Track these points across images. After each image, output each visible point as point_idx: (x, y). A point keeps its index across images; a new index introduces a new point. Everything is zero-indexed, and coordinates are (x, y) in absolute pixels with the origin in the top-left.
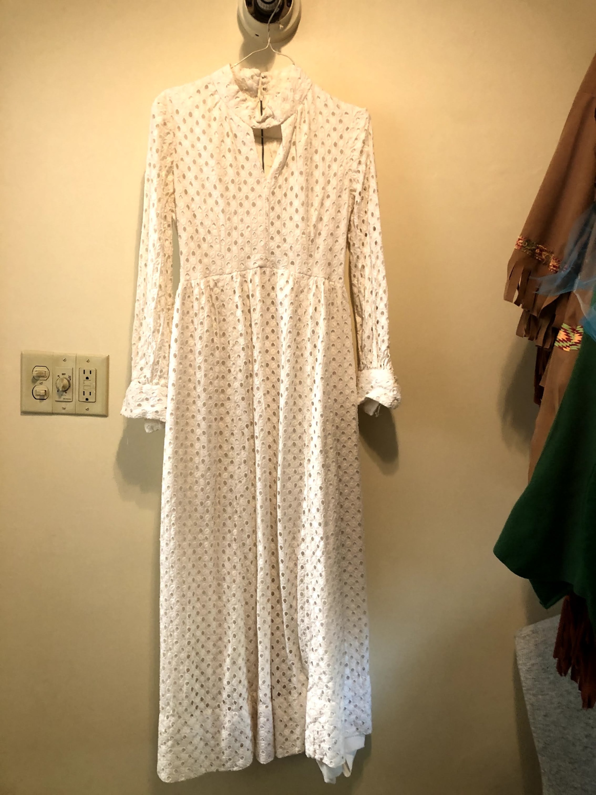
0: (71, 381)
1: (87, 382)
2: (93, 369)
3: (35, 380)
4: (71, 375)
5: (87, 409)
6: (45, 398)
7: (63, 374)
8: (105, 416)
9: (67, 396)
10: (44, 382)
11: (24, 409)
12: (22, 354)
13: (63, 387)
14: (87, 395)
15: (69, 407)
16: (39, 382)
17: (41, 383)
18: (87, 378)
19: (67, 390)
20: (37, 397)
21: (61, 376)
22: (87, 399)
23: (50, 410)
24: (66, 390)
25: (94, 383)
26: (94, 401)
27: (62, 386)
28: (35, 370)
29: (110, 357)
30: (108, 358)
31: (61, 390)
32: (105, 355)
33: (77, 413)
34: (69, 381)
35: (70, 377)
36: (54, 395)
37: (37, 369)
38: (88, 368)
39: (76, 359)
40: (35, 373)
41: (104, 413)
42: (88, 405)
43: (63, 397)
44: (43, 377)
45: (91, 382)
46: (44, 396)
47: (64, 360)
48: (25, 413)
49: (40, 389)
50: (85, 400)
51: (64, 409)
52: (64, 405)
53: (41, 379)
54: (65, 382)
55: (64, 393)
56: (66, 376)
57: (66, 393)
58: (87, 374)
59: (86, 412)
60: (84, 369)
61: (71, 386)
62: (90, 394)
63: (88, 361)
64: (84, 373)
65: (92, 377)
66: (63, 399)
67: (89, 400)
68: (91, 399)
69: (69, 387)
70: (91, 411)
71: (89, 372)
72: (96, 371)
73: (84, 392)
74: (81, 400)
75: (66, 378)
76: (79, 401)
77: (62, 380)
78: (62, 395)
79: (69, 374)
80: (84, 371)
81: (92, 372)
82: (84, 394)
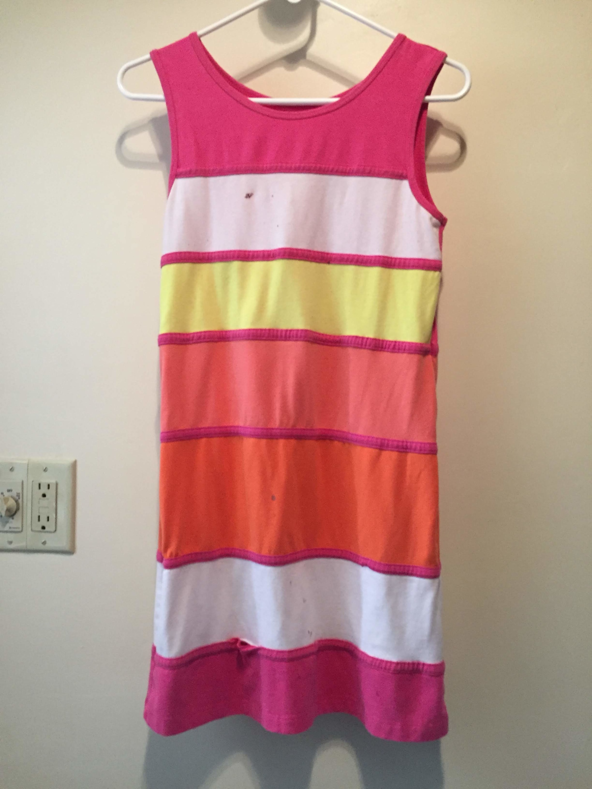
0: (20, 501)
1: (44, 502)
2: (52, 481)
4: (20, 491)
5: (44, 543)
7: (9, 491)
8: (71, 552)
9: (15, 523)
13: (8, 510)
14: (43, 522)
15: (19, 541)
18: (44, 496)
19: (14, 515)
21: (7, 494)
22: (43, 528)
24: (12, 513)
25: (54, 504)
26: (54, 530)
27: (5, 509)
29: (79, 464)
30: (74, 465)
31: (3, 514)
32: (70, 460)
33: (29, 547)
34: (17, 501)
35: (18, 495)
38: (45, 481)
39: (29, 468)
41: (67, 547)
42: (45, 536)
43: (8, 525)
45: (50, 501)
47: (12, 470)
50: (40, 529)
51: (11, 543)
52: (10, 537)
54: (12, 503)
55: (11, 520)
56: (14, 493)
57: (13, 519)
58: (44, 490)
59: (41, 547)
60: (39, 482)
61: (21, 508)
62: (48, 520)
63: (45, 470)
64: (40, 488)
65: (50, 494)
66: (10, 528)
67: (47, 529)
68: (50, 526)
69: (18, 509)
70: (50, 545)
71: (47, 487)
72: (57, 484)
73: (39, 517)
74: (34, 529)
75: (12, 497)
76: (32, 530)
77: (6, 500)
78: (7, 522)
79: (17, 490)
80: (40, 485)
81: (50, 486)
82: (39, 520)
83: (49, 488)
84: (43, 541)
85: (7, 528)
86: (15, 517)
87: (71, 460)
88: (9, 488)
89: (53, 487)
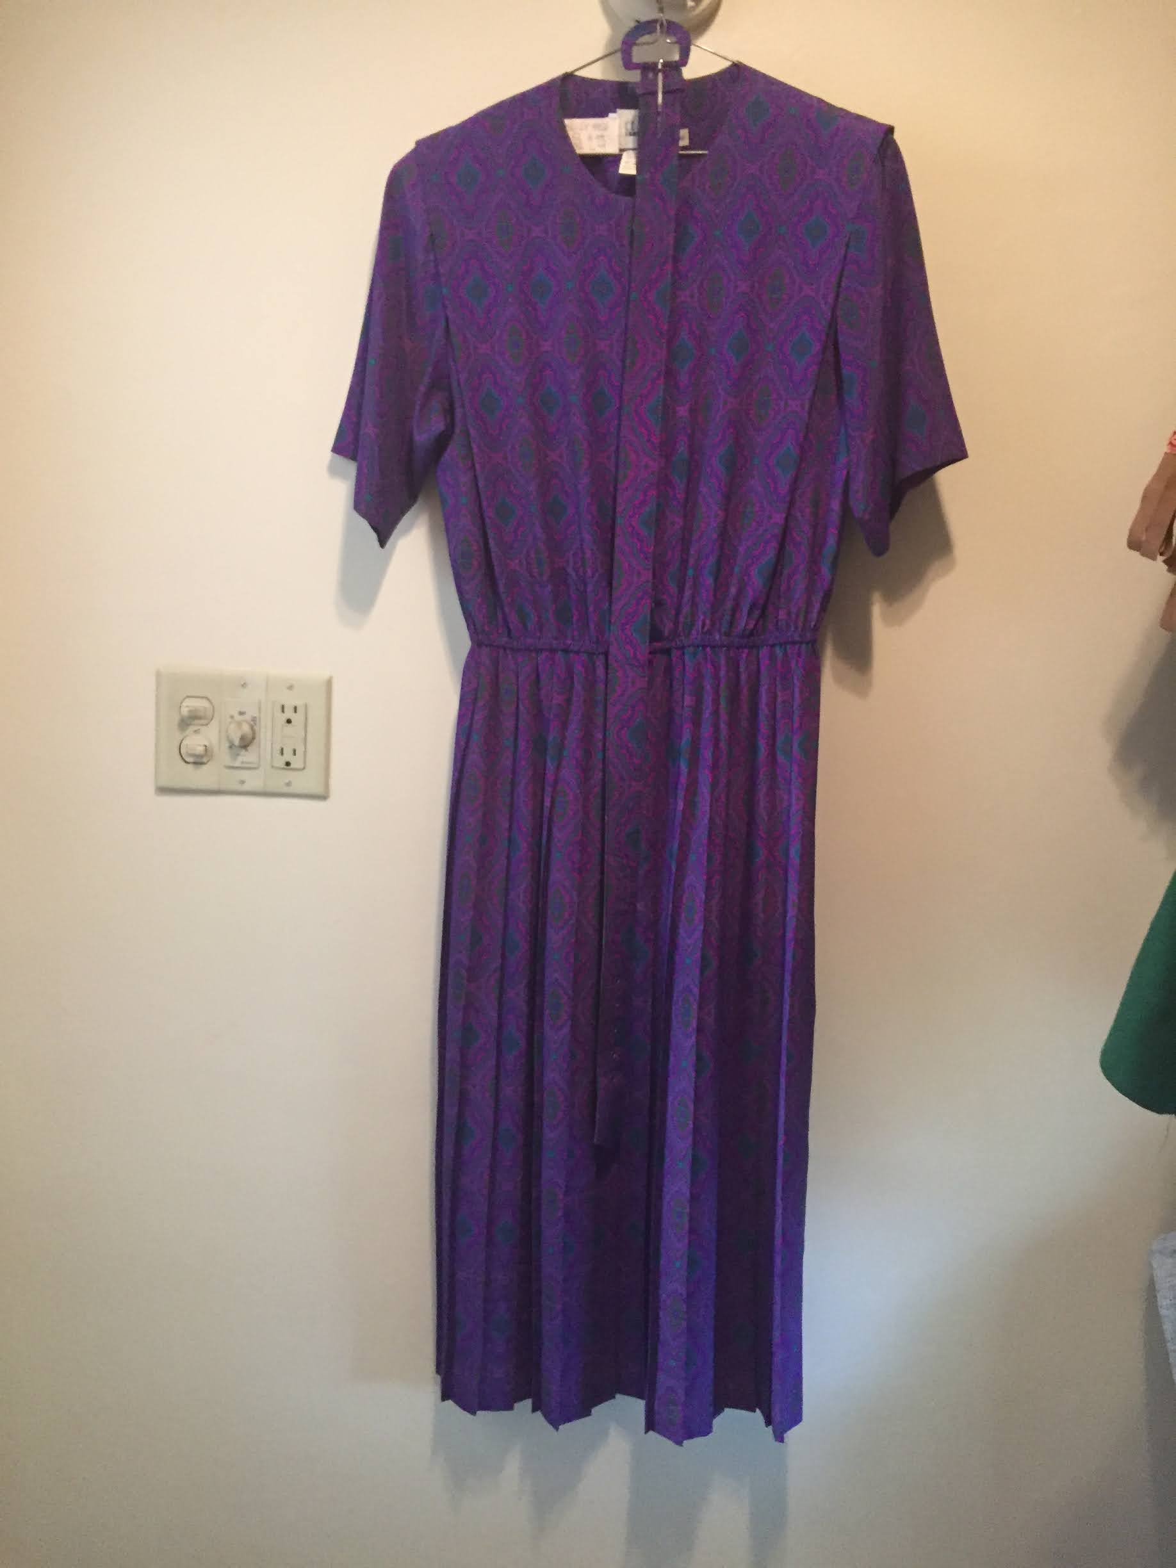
0: (256, 728)
1: (289, 729)
2: (299, 703)
3: (185, 723)
4: (256, 713)
5: (288, 784)
6: (205, 760)
7: (241, 713)
8: (323, 797)
9: (247, 757)
10: (203, 729)
11: (164, 783)
12: (158, 675)
13: (242, 738)
14: (288, 756)
15: (254, 781)
16: (192, 729)
17: (196, 732)
18: (289, 721)
19: (248, 746)
20: (188, 759)
21: (238, 718)
22: (288, 764)
23: (214, 786)
24: (246, 743)
25: (303, 734)
26: (302, 766)
27: (239, 735)
28: (184, 704)
29: (334, 680)
30: (329, 683)
31: (237, 742)
33: (267, 789)
34: (252, 728)
35: (254, 719)
36: (223, 756)
37: (189, 705)
38: (290, 701)
39: (268, 684)
40: (185, 711)
41: (318, 789)
42: (289, 775)
43: (240, 759)
44: (199, 718)
45: (296, 729)
46: (201, 756)
47: (244, 685)
48: (163, 790)
49: (195, 742)
50: (283, 766)
51: (243, 782)
52: (244, 775)
53: (196, 722)
54: (246, 728)
55: (243, 752)
56: (248, 717)
57: (247, 750)
58: (289, 714)
59: (286, 790)
60: (283, 703)
61: (257, 736)
62: (295, 754)
63: (291, 688)
64: (283, 711)
65: (297, 719)
66: (242, 763)
67: (292, 766)
68: (296, 763)
69: (254, 738)
70: (296, 788)
71: (293, 710)
72: (306, 706)
73: (282, 749)
74: (276, 764)
75: (246, 721)
76: (272, 767)
77: (239, 724)
78: (238, 755)
79: (251, 712)
80: (283, 707)
81: (298, 709)
82: (282, 753)
83: (295, 712)
84: (287, 781)
85: (237, 764)
86: (248, 748)
87: (325, 674)
88: (243, 710)
89: (300, 710)
